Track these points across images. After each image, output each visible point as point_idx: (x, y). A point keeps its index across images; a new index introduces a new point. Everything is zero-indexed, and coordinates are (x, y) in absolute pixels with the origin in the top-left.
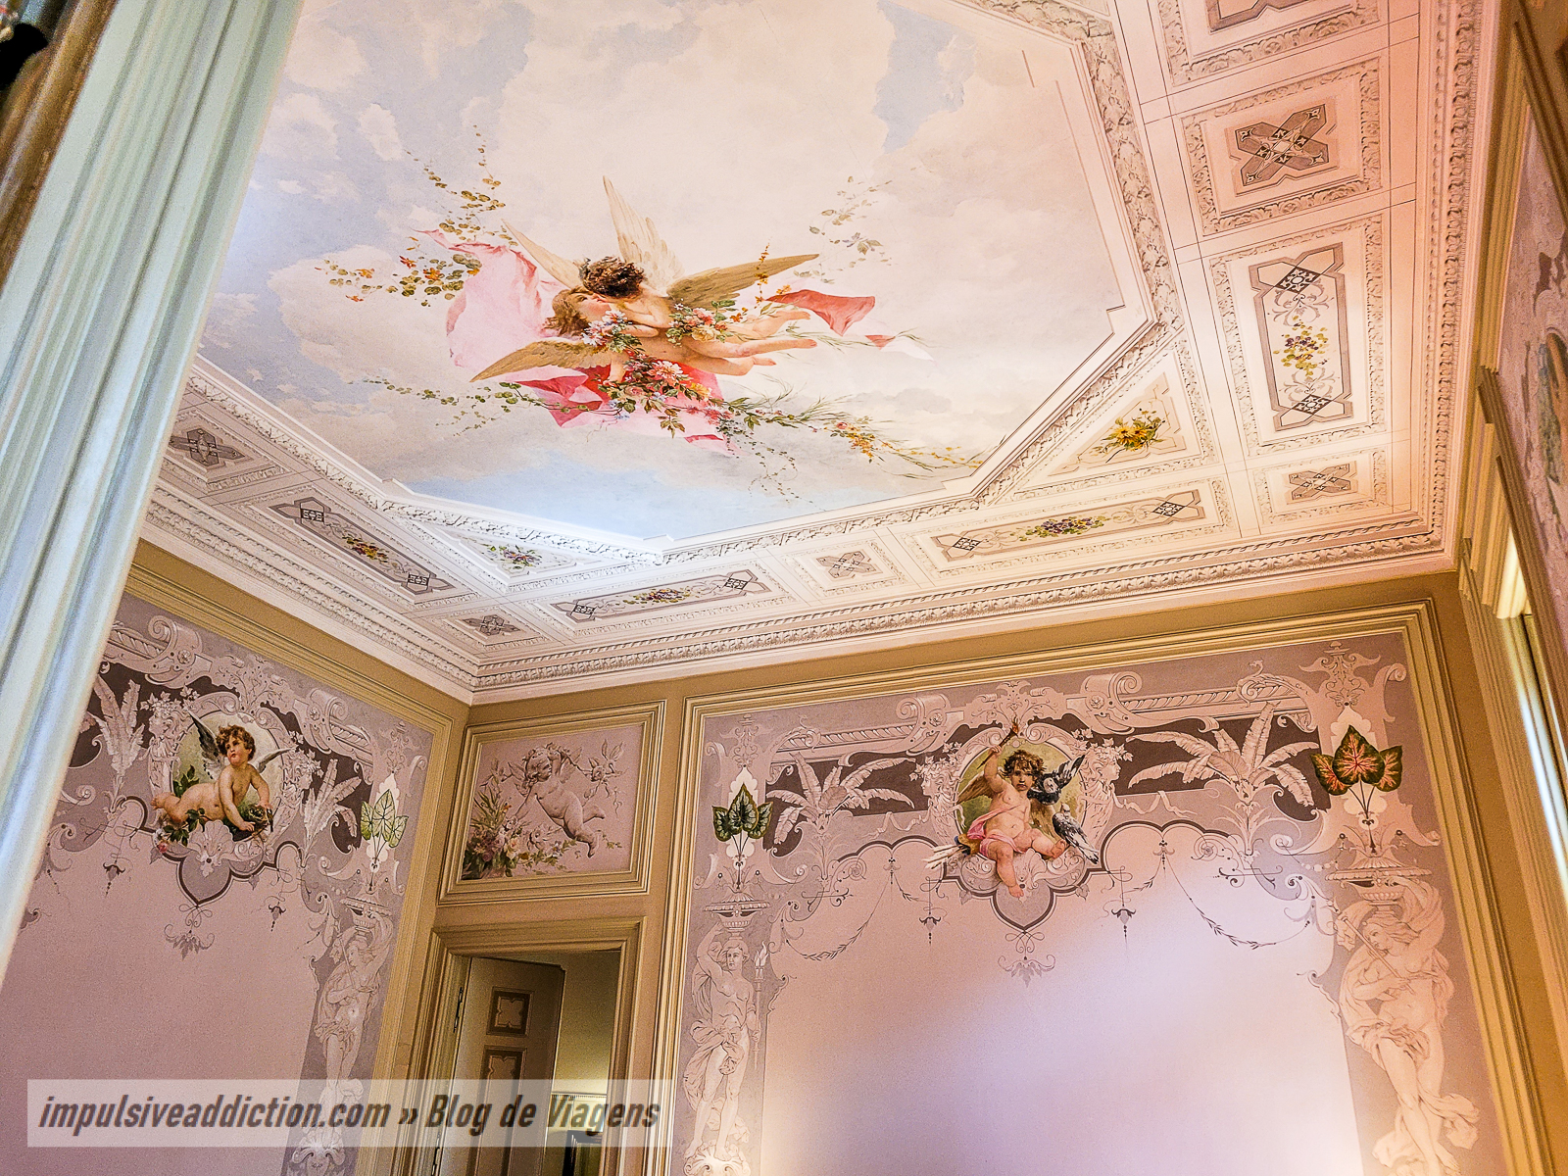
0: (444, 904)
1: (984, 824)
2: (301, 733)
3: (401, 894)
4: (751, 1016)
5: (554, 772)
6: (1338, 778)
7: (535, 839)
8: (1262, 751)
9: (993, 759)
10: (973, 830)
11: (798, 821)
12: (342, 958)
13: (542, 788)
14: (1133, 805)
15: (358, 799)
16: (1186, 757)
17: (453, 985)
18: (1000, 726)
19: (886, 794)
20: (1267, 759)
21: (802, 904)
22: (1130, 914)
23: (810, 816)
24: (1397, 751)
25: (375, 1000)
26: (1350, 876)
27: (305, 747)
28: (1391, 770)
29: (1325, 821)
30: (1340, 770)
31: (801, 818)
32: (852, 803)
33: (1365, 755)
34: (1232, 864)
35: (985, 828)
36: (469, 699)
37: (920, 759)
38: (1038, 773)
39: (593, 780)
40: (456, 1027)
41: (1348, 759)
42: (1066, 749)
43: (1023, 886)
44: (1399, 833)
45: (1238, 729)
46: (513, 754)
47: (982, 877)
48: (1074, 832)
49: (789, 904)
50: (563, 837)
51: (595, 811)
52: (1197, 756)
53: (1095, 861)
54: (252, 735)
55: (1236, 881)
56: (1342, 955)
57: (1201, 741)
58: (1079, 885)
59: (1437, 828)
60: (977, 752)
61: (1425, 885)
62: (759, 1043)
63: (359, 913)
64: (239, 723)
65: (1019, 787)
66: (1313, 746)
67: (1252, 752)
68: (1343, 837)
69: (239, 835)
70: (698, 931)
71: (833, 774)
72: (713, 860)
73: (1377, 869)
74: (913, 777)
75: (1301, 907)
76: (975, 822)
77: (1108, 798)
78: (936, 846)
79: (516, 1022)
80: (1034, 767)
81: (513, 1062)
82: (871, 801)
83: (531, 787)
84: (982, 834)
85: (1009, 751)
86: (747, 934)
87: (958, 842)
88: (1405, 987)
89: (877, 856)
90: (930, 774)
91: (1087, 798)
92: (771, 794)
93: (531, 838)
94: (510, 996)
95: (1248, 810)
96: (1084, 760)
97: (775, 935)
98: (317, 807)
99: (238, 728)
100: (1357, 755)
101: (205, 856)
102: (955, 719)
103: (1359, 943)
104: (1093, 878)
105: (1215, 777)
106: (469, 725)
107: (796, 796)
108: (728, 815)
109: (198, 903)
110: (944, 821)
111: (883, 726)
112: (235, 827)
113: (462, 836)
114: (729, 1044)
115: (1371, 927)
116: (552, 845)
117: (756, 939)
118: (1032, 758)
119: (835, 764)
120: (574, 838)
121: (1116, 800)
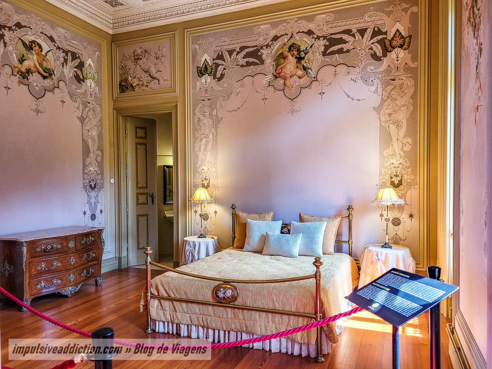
0: (115, 101)
1: (282, 68)
2: (56, 43)
3: (101, 98)
4: (212, 129)
5: (143, 57)
6: (391, 47)
7: (141, 79)
8: (369, 39)
9: (285, 47)
10: (278, 70)
11: (223, 70)
12: (87, 117)
13: (140, 62)
14: (327, 59)
15: (81, 66)
16: (345, 42)
17: (123, 125)
18: (287, 35)
19: (251, 60)
20: (370, 42)
21: (226, 96)
22: (323, 93)
23: (227, 68)
24: (410, 37)
25: (100, 129)
26: (389, 78)
27: (58, 48)
28: (407, 43)
29: (385, 61)
30: (392, 44)
31: (225, 69)
32: (240, 63)
33: (400, 39)
34: (355, 76)
35: (282, 69)
36: (111, 32)
37: (262, 48)
38: (299, 51)
39: (157, 59)
40: (126, 137)
41: (395, 40)
42: (308, 42)
43: (292, 87)
44: (406, 64)
45: (362, 32)
46: (129, 50)
47: (280, 85)
48: (309, 69)
49: (222, 96)
50: (150, 78)
51: (159, 70)
52: (349, 42)
53: (314, 78)
54: (40, 43)
55: (356, 81)
56: (383, 101)
57: (351, 37)
58: (309, 85)
59: (417, 61)
60: (280, 44)
61: (410, 79)
62: (215, 136)
63: (89, 103)
64: (35, 39)
65: (292, 55)
66: (385, 36)
67: (366, 39)
68: (389, 66)
69: (45, 78)
70: (195, 106)
71: (234, 54)
72: (198, 84)
73: (397, 75)
74: (259, 54)
75: (373, 88)
76: (279, 68)
77: (320, 57)
78: (266, 76)
79: (143, 135)
80: (298, 49)
81: (145, 146)
82: (246, 62)
83: (137, 62)
84: (281, 71)
85: (290, 43)
86: (210, 106)
87: (273, 74)
88: (399, 109)
89: (248, 80)
90: (265, 52)
91: (313, 58)
92: (214, 62)
93: (139, 79)
94: (141, 128)
95: (362, 59)
96: (314, 45)
97: (218, 106)
98: (68, 69)
99: (35, 41)
100: (397, 39)
101: (35, 84)
102: (273, 33)
103: (388, 97)
104: (314, 83)
105: (354, 48)
106: (112, 42)
107: (222, 62)
108: (201, 69)
109: (37, 99)
110: (269, 68)
111: (250, 37)
112: (43, 75)
113: (117, 80)
114: (207, 137)
115: (393, 93)
116: (146, 81)
117: (212, 107)
118: (297, 45)
119: (235, 50)
120: (153, 79)
121: (322, 58)
